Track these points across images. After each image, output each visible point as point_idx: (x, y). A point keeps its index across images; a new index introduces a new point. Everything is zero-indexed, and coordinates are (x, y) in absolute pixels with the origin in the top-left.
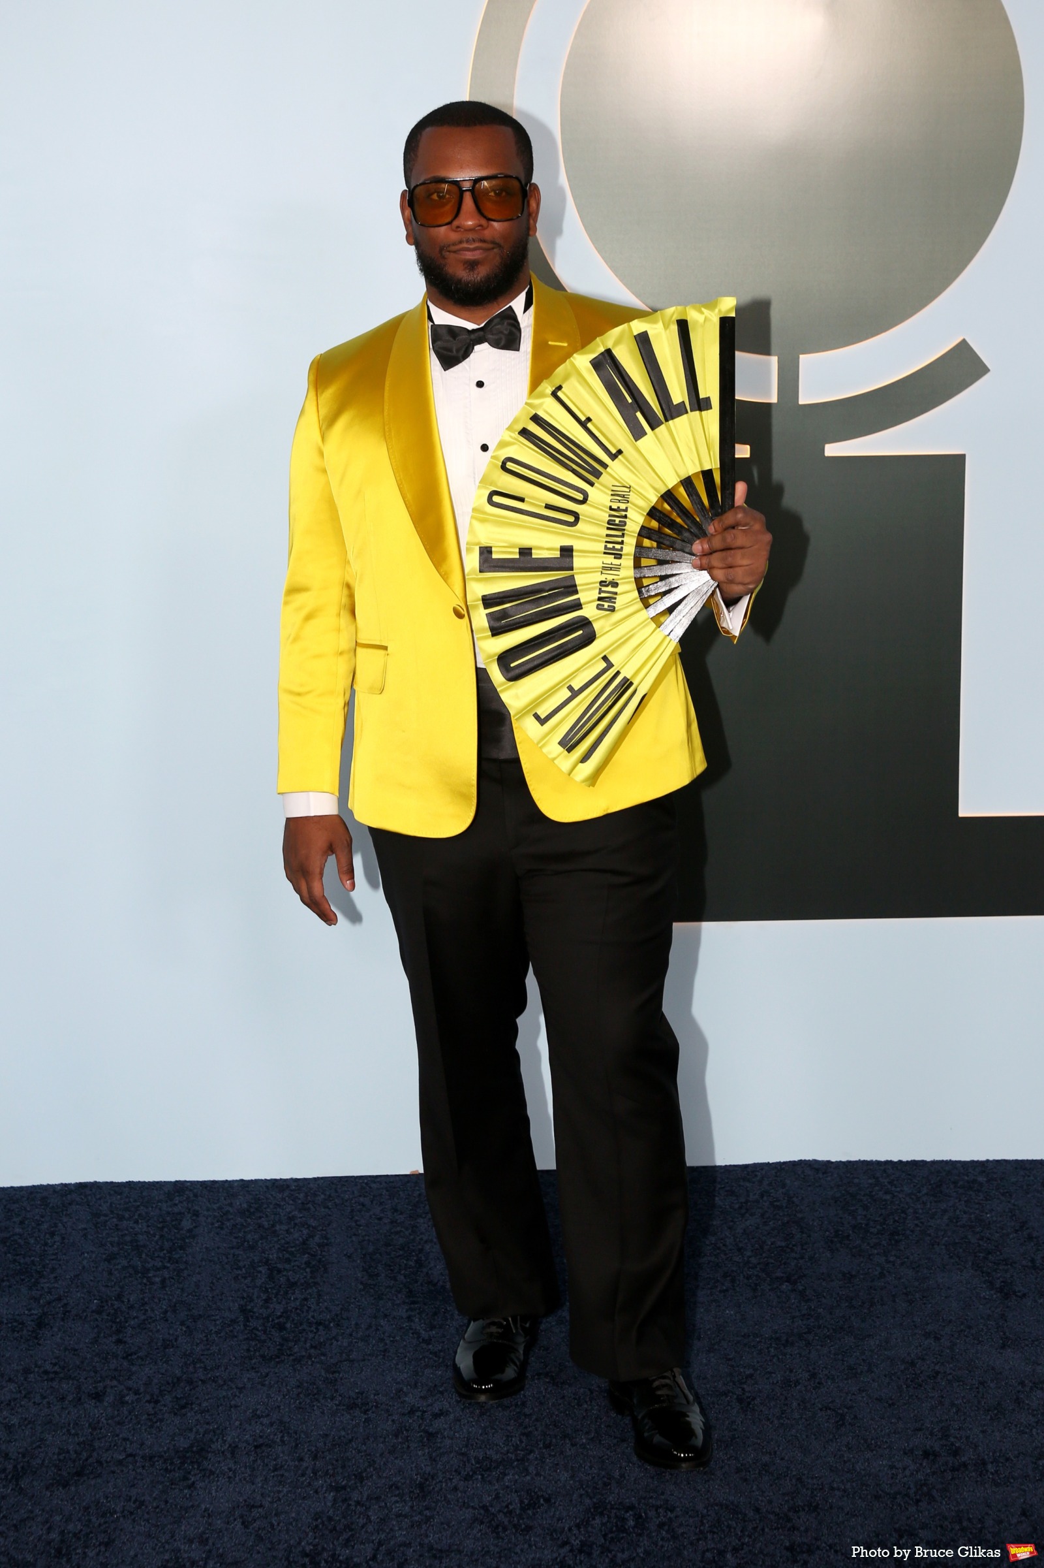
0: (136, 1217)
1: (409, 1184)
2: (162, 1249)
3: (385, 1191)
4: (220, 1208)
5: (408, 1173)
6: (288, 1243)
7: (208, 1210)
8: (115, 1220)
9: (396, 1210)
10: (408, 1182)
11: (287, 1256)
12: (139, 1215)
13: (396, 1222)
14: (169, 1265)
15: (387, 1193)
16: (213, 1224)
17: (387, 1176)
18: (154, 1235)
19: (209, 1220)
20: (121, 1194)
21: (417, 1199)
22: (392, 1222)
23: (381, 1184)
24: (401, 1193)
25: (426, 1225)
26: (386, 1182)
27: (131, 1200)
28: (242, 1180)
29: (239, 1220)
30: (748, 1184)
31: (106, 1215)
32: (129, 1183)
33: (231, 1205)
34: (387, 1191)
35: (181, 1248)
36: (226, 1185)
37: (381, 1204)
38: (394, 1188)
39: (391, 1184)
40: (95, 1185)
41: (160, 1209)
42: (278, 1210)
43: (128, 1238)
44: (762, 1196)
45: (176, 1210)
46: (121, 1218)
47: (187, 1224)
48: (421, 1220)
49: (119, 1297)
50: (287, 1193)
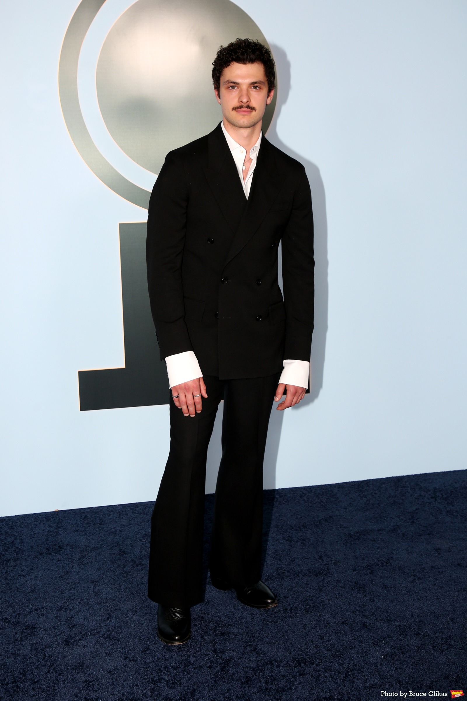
1: (55, 515)
3: (45, 519)
5: (54, 511)
9: (50, 526)
10: (54, 514)
13: (50, 531)
15: (46, 519)
17: (46, 512)
21: (58, 521)
22: (48, 531)
23: (43, 516)
24: (51, 519)
25: (63, 531)
26: (45, 515)
34: (46, 518)
37: (44, 524)
38: (49, 517)
39: (47, 516)
48: (60, 529)
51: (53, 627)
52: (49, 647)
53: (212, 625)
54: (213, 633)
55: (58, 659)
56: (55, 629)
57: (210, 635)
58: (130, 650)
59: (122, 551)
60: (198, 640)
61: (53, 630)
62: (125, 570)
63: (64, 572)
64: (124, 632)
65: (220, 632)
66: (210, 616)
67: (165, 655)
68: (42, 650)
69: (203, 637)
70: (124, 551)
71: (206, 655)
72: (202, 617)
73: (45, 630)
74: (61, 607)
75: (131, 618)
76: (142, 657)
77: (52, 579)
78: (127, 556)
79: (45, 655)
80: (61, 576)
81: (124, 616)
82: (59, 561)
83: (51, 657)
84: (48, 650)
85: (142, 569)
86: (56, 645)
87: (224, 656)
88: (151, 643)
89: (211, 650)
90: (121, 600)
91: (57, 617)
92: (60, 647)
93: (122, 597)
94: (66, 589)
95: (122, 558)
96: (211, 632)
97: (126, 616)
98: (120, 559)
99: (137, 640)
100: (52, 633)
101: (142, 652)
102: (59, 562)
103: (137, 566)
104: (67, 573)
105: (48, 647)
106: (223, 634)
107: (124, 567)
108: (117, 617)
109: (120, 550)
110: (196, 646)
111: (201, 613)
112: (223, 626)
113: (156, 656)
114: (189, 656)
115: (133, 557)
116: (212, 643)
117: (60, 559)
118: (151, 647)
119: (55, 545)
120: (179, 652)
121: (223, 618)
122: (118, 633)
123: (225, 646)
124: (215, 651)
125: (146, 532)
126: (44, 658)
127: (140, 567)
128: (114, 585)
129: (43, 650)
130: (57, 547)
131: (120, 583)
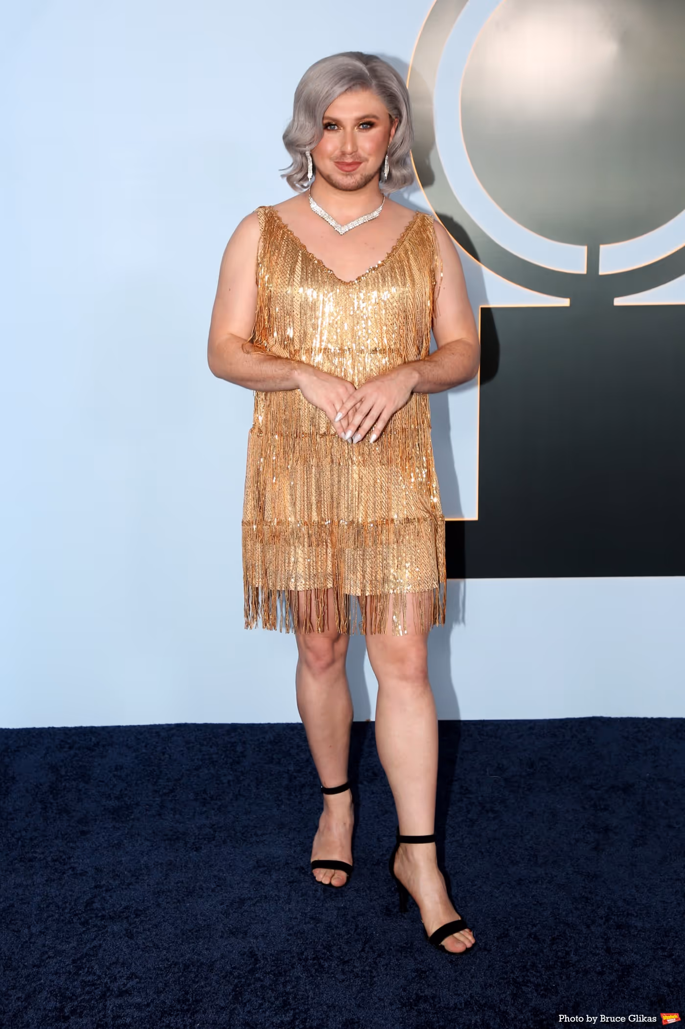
0: (211, 744)
2: (226, 763)
4: (258, 740)
6: (297, 761)
7: (251, 740)
8: (198, 746)
10: (364, 726)
11: (299, 768)
12: (213, 743)
14: (231, 773)
16: (254, 749)
18: (222, 755)
19: (253, 746)
20: (201, 730)
27: (207, 734)
28: (269, 724)
29: (270, 746)
30: (563, 730)
31: (193, 743)
32: (206, 725)
33: (264, 738)
35: (238, 763)
36: (261, 726)
40: (185, 725)
41: (224, 740)
42: (292, 741)
43: (207, 757)
44: (572, 737)
45: (233, 740)
46: (202, 745)
47: (239, 749)
49: (205, 791)
50: (295, 732)
51: (368, 888)
52: (363, 915)
53: (602, 912)
54: (604, 924)
55: (376, 933)
56: (371, 891)
57: (600, 925)
58: (480, 934)
59: (465, 788)
60: (582, 931)
61: (368, 892)
62: (469, 816)
63: (382, 811)
64: (471, 906)
65: (615, 922)
66: (598, 898)
67: (532, 948)
68: (353, 917)
69: (588, 927)
70: (467, 789)
71: (595, 955)
72: (587, 898)
73: (357, 891)
74: (378, 860)
75: (480, 887)
76: (497, 947)
77: (364, 818)
78: (471, 796)
79: (357, 926)
80: (377, 817)
81: (470, 883)
82: (373, 793)
83: (366, 930)
84: (361, 918)
85: (494, 818)
86: (372, 913)
87: (622, 959)
88: (510, 926)
89: (602, 948)
90: (465, 860)
91: (372, 874)
92: (379, 917)
93: (465, 856)
94: (384, 836)
95: (465, 799)
96: (601, 922)
97: (471, 882)
98: (462, 800)
99: (489, 920)
100: (366, 895)
101: (498, 938)
102: (372, 796)
103: (487, 812)
104: (386, 812)
105: (361, 915)
106: (619, 927)
107: (468, 812)
108: (460, 884)
109: (462, 787)
110: (578, 939)
111: (585, 892)
112: (620, 915)
113: (518, 947)
114: (568, 953)
115: (480, 798)
116: (602, 938)
117: (374, 791)
118: (512, 933)
119: (367, 770)
120: (553, 944)
121: (620, 903)
122: (462, 907)
123: (623, 945)
124: (608, 950)
125: (499, 764)
126: (356, 930)
127: (491, 815)
128: (454, 836)
129: (355, 919)
130: (370, 774)
131: (462, 835)
